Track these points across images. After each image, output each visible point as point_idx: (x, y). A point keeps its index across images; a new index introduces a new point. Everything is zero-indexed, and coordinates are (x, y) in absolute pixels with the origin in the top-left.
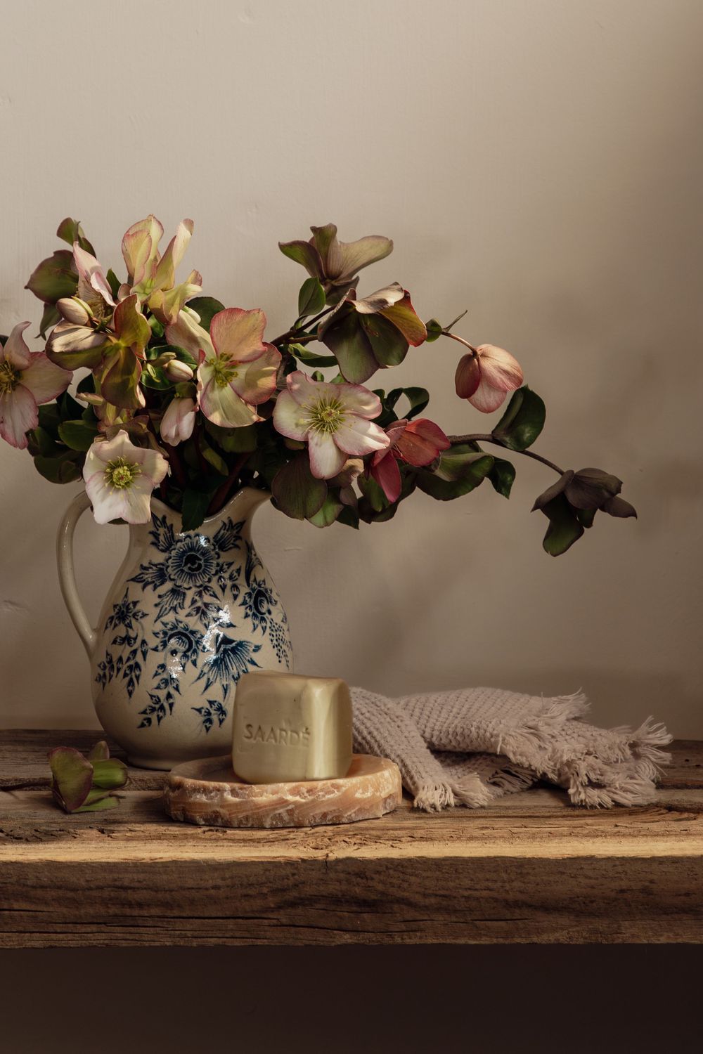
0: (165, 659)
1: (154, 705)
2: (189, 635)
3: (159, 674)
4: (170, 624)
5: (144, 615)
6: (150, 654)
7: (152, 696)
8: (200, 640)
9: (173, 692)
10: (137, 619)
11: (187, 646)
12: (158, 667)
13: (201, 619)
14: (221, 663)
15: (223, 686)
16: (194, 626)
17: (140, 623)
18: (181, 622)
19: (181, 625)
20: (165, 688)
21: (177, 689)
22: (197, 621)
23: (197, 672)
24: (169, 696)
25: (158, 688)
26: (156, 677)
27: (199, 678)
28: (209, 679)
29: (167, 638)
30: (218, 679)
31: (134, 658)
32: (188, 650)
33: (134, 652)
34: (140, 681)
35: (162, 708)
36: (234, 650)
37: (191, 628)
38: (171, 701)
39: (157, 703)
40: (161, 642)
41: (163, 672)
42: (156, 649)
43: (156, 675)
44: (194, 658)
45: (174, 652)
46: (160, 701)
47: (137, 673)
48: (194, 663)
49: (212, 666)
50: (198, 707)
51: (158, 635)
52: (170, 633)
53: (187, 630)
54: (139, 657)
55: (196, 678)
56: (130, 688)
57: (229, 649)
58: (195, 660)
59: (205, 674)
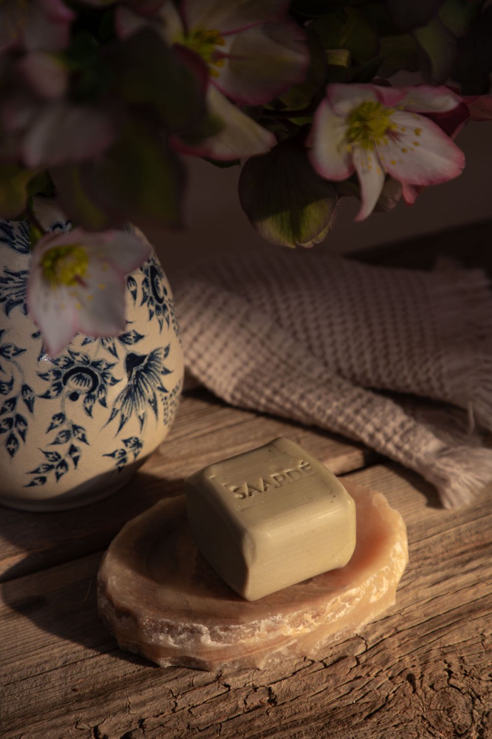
0: (62, 406)
1: (50, 463)
2: (92, 369)
3: (57, 426)
4: (62, 359)
5: (19, 352)
6: (39, 404)
7: (47, 454)
8: (107, 371)
9: (77, 443)
10: (9, 358)
11: (91, 384)
12: (54, 418)
13: (103, 343)
14: (135, 391)
15: (139, 417)
16: (95, 356)
17: (14, 362)
18: (78, 354)
19: (78, 358)
20: (66, 441)
21: (83, 439)
22: (98, 346)
23: (107, 412)
24: (73, 449)
25: (56, 442)
26: (51, 431)
27: (111, 419)
28: (123, 416)
29: (61, 380)
30: (133, 411)
31: (12, 409)
32: (93, 389)
33: (13, 402)
34: (28, 437)
35: (63, 464)
36: (147, 369)
37: (93, 358)
38: (75, 454)
39: (56, 460)
40: (54, 385)
41: (61, 423)
42: (46, 396)
43: (51, 427)
44: (101, 396)
45: (74, 396)
46: (59, 457)
47: (22, 428)
48: (103, 403)
49: (126, 398)
50: (111, 452)
51: (47, 377)
52: (64, 372)
53: (88, 362)
54: (21, 408)
55: (107, 420)
56: (12, 446)
57: (142, 370)
58: (104, 399)
59: (117, 411)
